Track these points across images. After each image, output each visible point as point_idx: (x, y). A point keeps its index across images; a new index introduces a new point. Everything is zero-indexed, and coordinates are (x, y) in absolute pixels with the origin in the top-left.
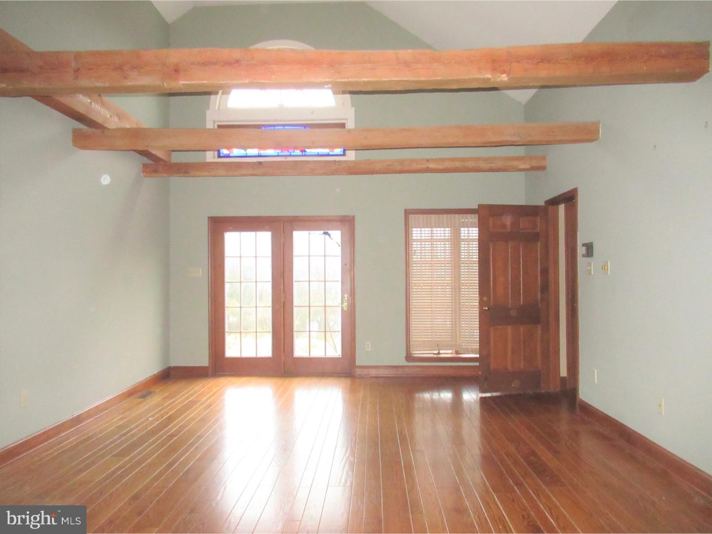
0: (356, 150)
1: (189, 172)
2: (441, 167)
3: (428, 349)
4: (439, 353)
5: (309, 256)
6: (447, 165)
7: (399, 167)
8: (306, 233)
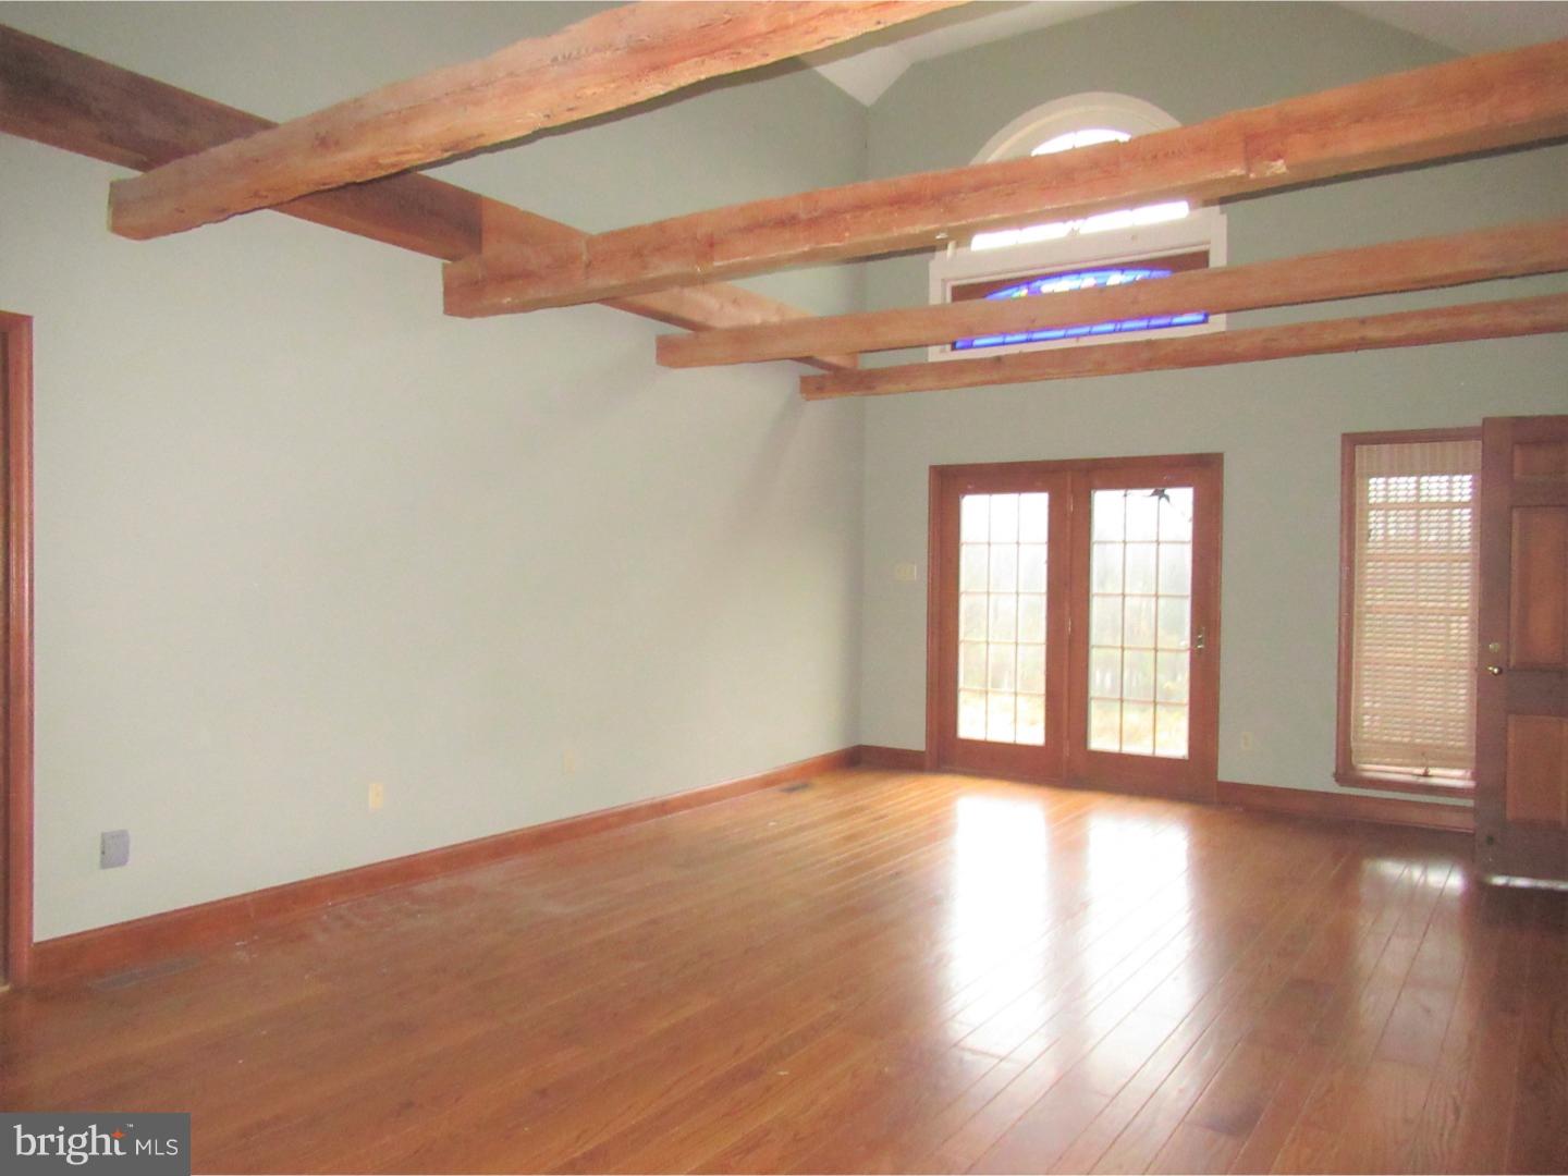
0: (1228, 312)
1: (874, 388)
2: (1394, 334)
3: (1400, 760)
4: (1426, 775)
5: (1125, 542)
6: (1412, 327)
7: (1294, 343)
8: (1117, 494)
